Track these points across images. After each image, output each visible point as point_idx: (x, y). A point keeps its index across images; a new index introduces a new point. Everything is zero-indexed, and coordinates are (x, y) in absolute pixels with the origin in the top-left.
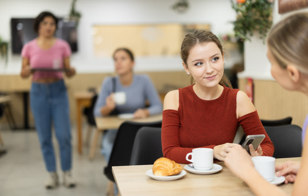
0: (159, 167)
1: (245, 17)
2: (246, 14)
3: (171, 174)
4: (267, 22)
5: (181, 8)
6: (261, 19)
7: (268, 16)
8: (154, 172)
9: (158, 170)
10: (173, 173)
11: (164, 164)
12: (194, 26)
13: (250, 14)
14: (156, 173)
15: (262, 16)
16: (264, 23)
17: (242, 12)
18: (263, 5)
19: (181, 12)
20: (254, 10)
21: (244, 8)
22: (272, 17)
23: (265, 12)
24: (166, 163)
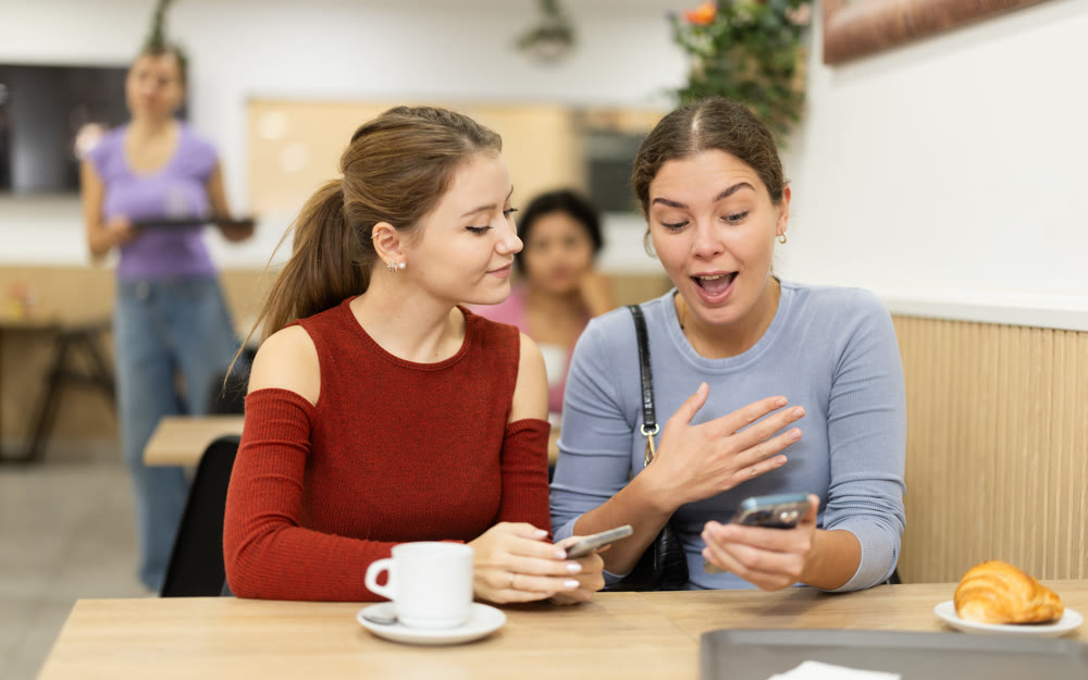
0: (979, 590)
1: (711, 72)
2: (713, 64)
3: (1019, 618)
4: (785, 94)
5: (549, 48)
6: (765, 83)
7: (788, 72)
8: (957, 607)
9: (976, 598)
10: (1030, 616)
11: (999, 583)
12: (611, 114)
13: (728, 64)
14: (964, 611)
15: (768, 71)
16: (774, 97)
17: (704, 56)
18: (772, 34)
19: (550, 61)
20: (739, 50)
21: (704, 43)
22: (805, 78)
23: (779, 60)
24: (1005, 580)
